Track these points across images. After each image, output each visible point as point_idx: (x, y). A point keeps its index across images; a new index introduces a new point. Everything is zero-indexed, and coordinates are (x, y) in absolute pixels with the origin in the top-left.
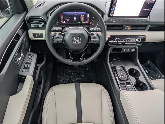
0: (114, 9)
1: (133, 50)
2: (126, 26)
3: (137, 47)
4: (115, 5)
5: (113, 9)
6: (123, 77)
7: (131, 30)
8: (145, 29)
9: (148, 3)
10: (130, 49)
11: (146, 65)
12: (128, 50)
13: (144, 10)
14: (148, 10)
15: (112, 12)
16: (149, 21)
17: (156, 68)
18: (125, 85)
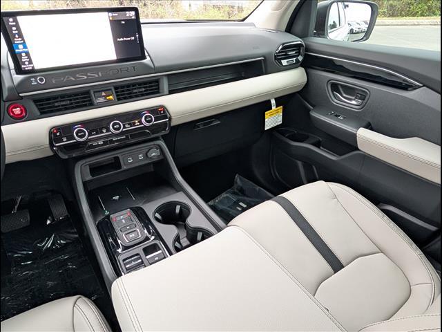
0: (25, 47)
1: (154, 154)
2: (99, 91)
3: (162, 143)
4: (20, 35)
5: (21, 47)
6: (132, 235)
7: (119, 99)
8: (158, 92)
9: (123, 20)
10: (144, 153)
11: (236, 190)
12: (141, 157)
13: (121, 39)
14: (133, 38)
15: (24, 58)
16: (153, 66)
17: (258, 188)
18: (140, 258)
